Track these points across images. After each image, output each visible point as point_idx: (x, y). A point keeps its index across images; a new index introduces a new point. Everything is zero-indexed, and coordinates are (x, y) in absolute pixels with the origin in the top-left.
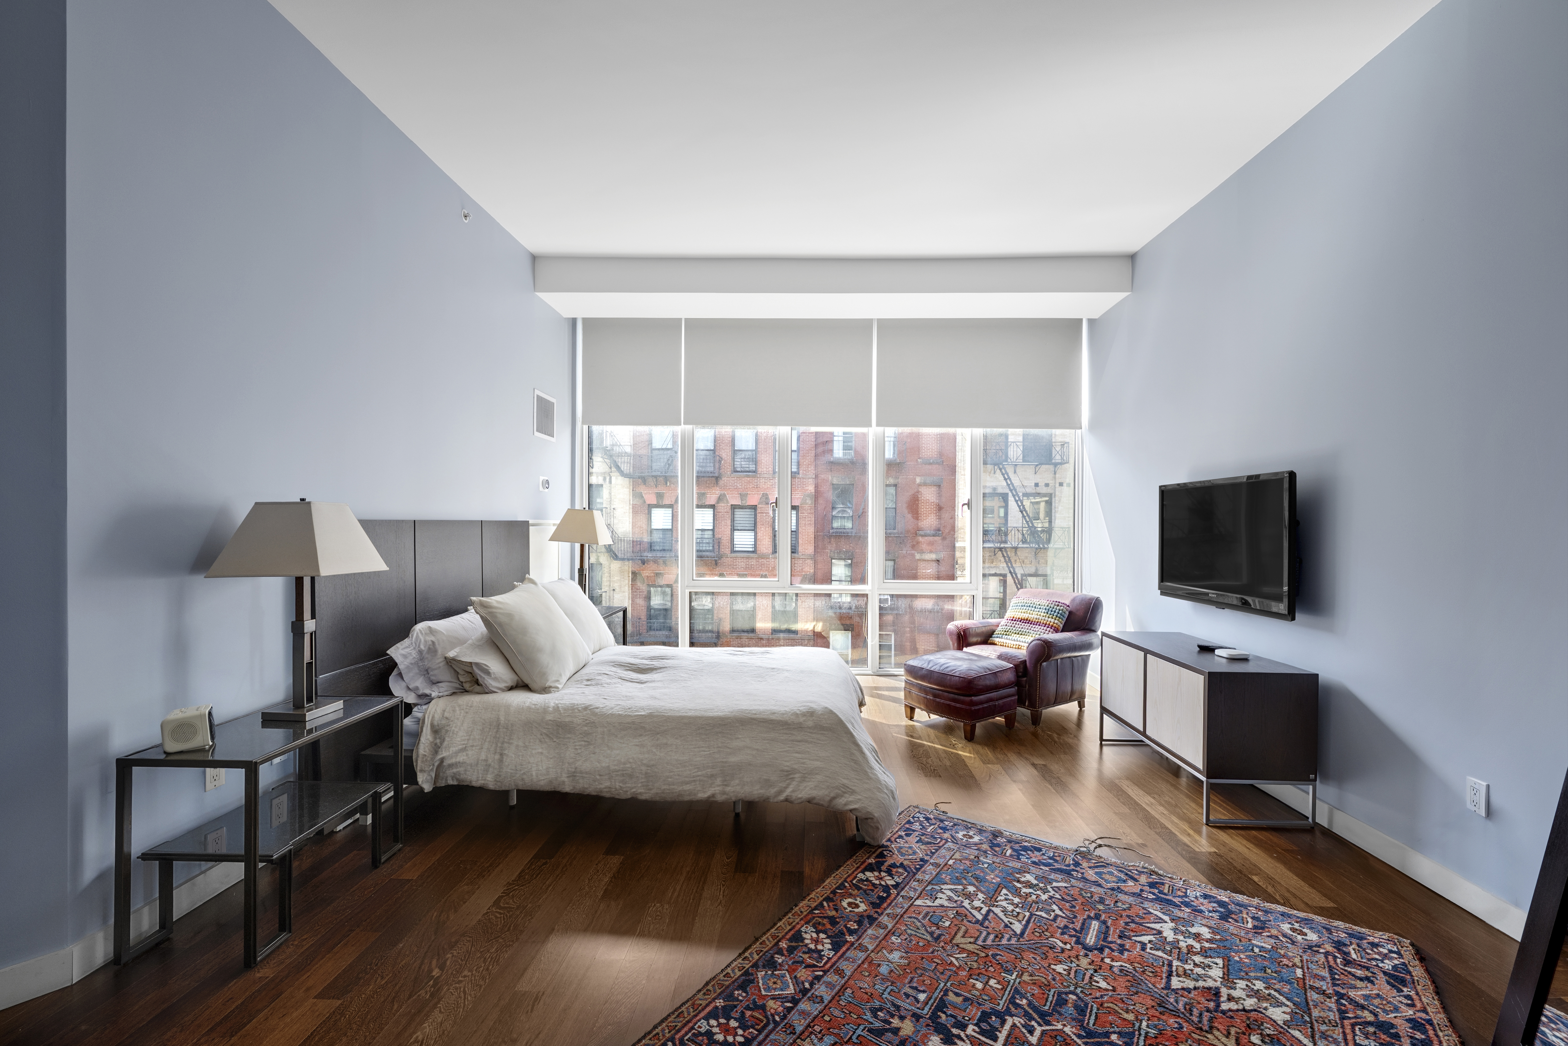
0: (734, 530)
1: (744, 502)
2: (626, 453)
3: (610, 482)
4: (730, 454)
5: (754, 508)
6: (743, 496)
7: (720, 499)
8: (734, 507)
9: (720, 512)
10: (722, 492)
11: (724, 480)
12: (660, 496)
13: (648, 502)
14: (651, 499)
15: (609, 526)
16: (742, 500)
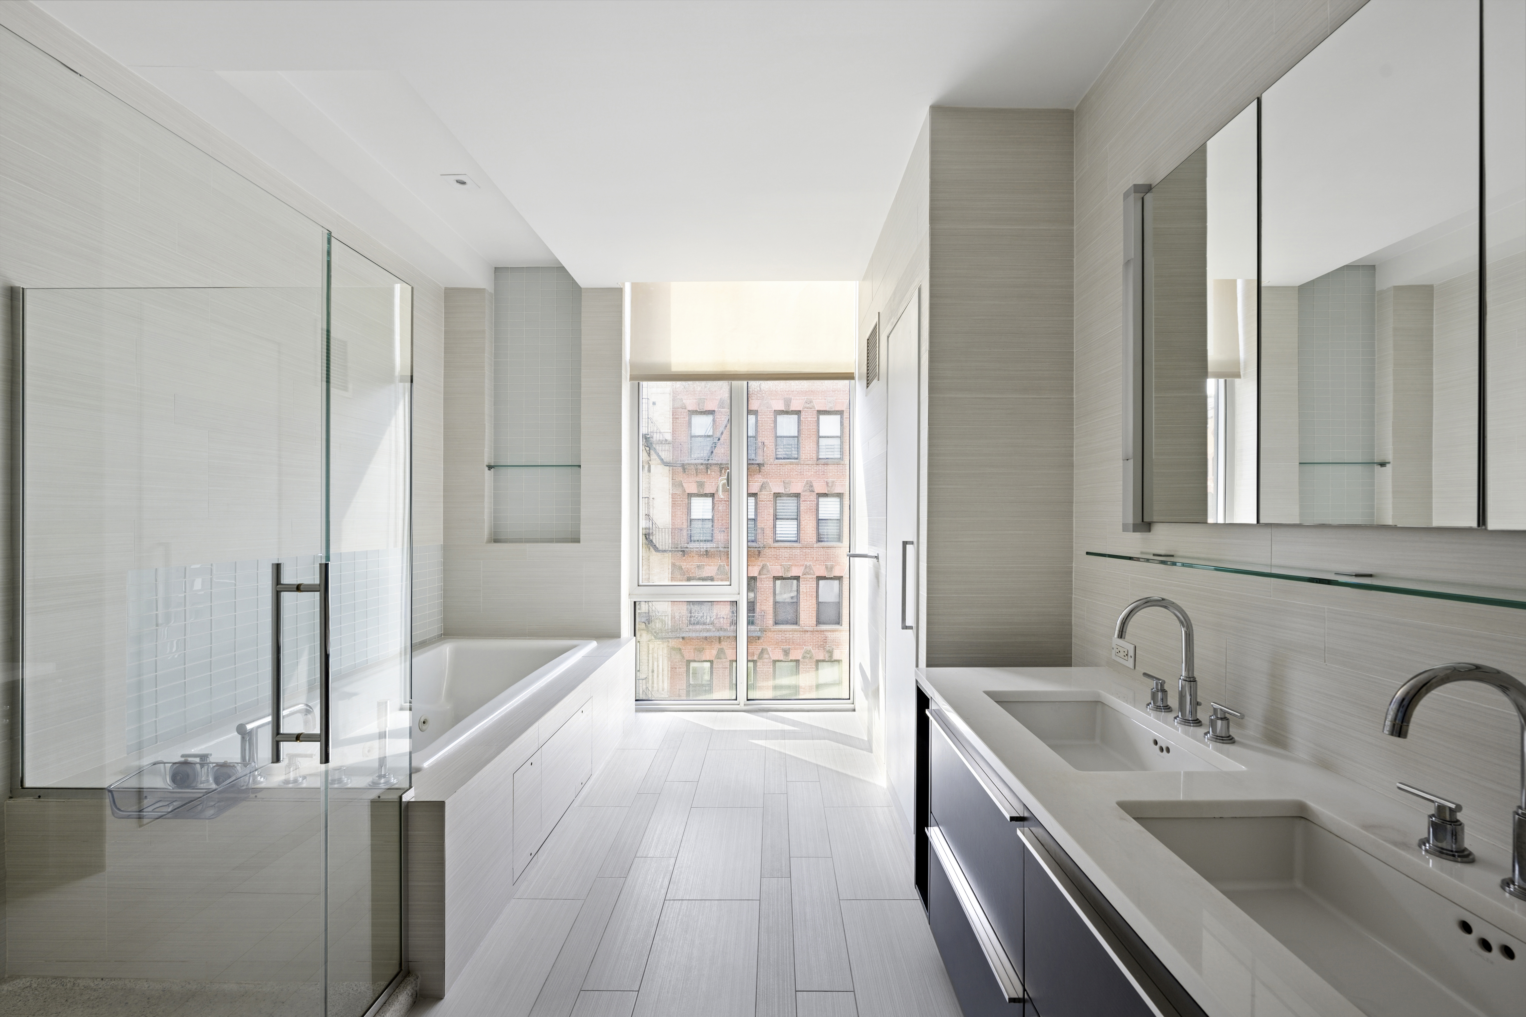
0: (777, 519)
1: (787, 490)
2: (666, 440)
3: (649, 471)
4: (773, 440)
5: (797, 495)
6: (786, 484)
7: (763, 487)
8: (777, 495)
9: (762, 501)
10: (765, 480)
11: (766, 468)
12: (701, 485)
13: (688, 491)
14: (692, 488)
15: (648, 515)
16: (785, 488)
